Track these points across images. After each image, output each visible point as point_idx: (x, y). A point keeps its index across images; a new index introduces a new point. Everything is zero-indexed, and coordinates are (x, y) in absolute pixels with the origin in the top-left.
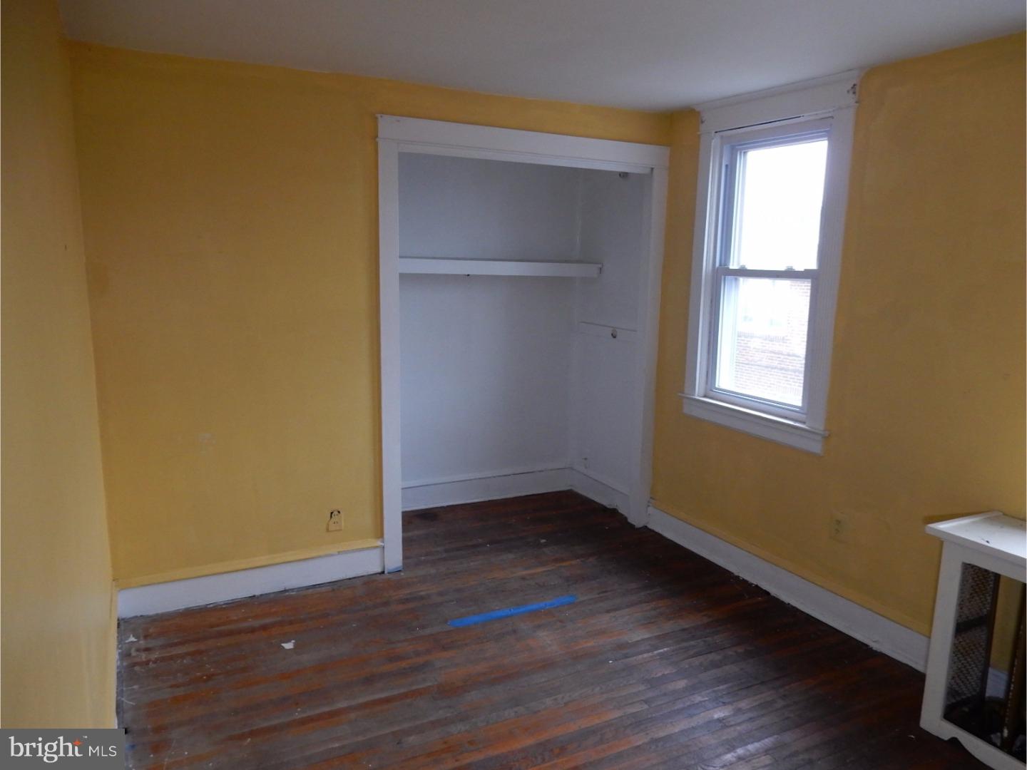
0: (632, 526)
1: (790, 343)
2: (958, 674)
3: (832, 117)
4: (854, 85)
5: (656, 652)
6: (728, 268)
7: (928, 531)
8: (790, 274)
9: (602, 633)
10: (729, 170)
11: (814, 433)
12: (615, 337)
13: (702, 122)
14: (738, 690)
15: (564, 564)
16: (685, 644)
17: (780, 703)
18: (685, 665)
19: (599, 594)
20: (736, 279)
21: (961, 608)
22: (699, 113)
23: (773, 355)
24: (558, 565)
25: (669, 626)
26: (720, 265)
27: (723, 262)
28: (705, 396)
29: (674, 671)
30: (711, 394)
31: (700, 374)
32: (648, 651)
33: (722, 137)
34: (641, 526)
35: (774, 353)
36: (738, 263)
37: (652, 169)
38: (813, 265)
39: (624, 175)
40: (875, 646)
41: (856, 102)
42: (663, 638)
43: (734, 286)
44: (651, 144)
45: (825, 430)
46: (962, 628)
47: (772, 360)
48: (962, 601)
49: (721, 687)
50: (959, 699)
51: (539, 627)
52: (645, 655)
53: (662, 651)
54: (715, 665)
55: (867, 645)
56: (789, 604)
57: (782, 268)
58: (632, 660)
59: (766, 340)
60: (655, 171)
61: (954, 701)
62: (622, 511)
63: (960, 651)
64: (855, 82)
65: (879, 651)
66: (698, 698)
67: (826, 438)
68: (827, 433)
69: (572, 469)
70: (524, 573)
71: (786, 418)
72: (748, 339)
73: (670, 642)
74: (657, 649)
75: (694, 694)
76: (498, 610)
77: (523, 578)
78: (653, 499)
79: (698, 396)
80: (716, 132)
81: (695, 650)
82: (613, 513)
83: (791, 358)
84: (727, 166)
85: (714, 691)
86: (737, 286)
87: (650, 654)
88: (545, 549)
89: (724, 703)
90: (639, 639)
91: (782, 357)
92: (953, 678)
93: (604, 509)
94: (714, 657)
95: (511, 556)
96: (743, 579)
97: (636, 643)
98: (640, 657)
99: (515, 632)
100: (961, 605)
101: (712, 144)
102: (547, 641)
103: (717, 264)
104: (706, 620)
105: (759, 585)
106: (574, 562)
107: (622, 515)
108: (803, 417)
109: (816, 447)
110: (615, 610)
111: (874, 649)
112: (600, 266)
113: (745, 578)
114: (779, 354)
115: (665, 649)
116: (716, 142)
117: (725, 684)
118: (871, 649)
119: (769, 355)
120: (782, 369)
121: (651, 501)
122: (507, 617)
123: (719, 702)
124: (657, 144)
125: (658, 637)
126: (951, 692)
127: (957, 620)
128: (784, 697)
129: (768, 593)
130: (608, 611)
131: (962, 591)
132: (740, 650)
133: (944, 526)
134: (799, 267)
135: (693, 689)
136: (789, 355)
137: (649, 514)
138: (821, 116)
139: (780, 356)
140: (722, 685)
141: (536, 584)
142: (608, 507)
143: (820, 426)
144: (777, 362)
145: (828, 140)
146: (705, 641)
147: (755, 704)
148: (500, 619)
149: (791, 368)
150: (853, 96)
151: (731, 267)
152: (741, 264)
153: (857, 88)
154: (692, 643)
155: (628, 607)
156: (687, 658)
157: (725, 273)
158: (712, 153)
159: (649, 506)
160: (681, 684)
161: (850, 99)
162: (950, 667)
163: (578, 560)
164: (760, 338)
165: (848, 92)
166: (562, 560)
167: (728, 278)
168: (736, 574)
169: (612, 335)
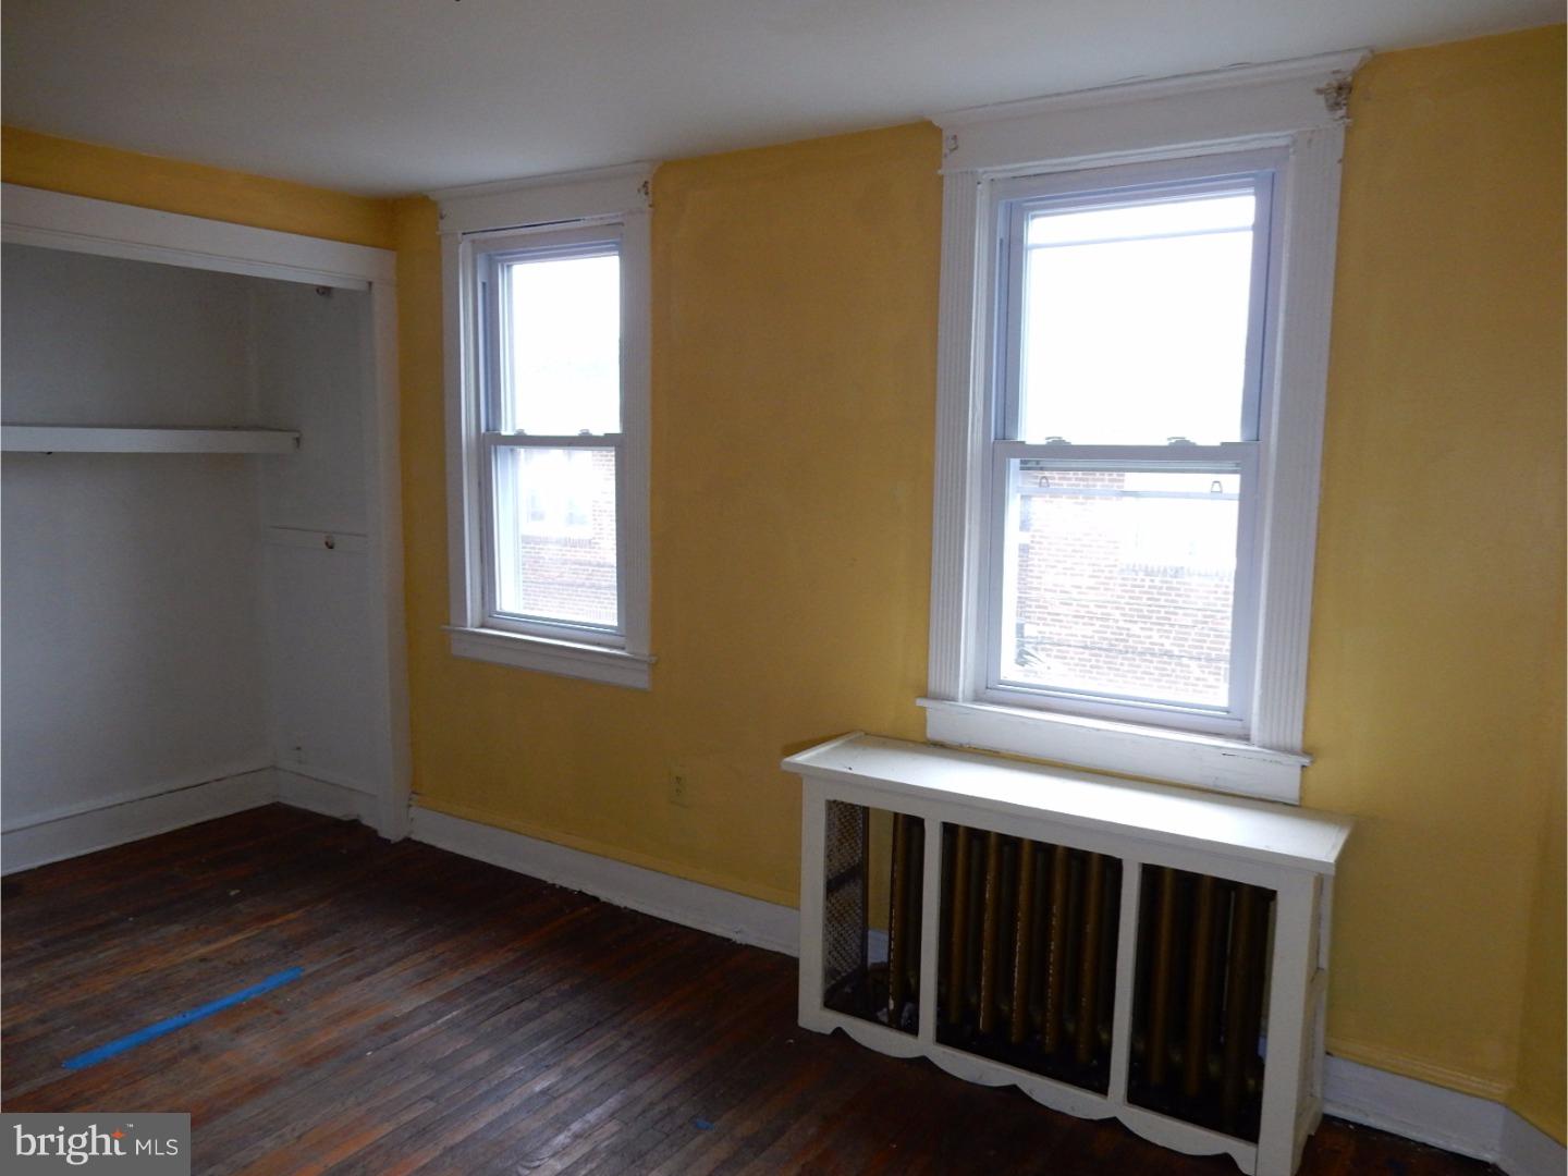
0: (387, 841)
1: (600, 548)
2: (834, 946)
3: (622, 224)
4: (646, 182)
5: (439, 1022)
6: (500, 434)
7: (784, 767)
8: (585, 441)
9: (352, 1013)
10: (487, 289)
11: (637, 661)
12: (331, 547)
13: (442, 218)
14: (567, 1043)
15: (278, 921)
16: (483, 999)
17: (626, 1044)
18: (486, 1027)
19: (340, 955)
20: (512, 450)
21: (830, 860)
22: (435, 204)
23: (577, 566)
24: (264, 925)
25: (456, 980)
26: (487, 430)
27: (491, 427)
28: (483, 626)
29: (471, 1041)
30: (491, 621)
31: (472, 594)
32: (428, 1023)
33: (473, 241)
34: (400, 838)
35: (581, 564)
36: (514, 426)
37: (370, 284)
38: (614, 427)
39: (325, 291)
40: (738, 938)
41: (650, 206)
42: (449, 999)
43: (510, 461)
44: (365, 245)
45: (651, 655)
46: (833, 886)
47: (577, 574)
48: (831, 851)
49: (543, 1045)
50: (838, 978)
51: (238, 1031)
52: (425, 1030)
53: (449, 1016)
54: (529, 1018)
55: (729, 940)
56: (625, 908)
57: (574, 432)
58: (404, 1042)
59: (566, 545)
60: (375, 286)
61: (833, 982)
62: (367, 821)
63: (833, 917)
64: (644, 179)
65: (744, 943)
66: (510, 1071)
67: (653, 666)
68: (654, 659)
69: (275, 768)
70: (203, 950)
71: (599, 645)
72: (541, 546)
73: (461, 1000)
74: (440, 1017)
75: (503, 1066)
76: (161, 1021)
77: (203, 960)
78: (417, 794)
79: (472, 626)
80: (464, 234)
81: (500, 1003)
82: (354, 827)
83: (602, 569)
84: (484, 284)
85: (532, 1054)
86: (515, 461)
87: (433, 1026)
88: (240, 906)
89: (547, 1066)
90: (410, 1009)
91: (590, 568)
92: (830, 953)
93: (337, 823)
94: (528, 1006)
95: (176, 928)
96: (561, 887)
97: (409, 1016)
98: (415, 1034)
99: (195, 1049)
100: (829, 856)
101: (460, 250)
102: (257, 1049)
103: (483, 430)
104: (511, 957)
105: (584, 891)
106: (292, 916)
107: (368, 828)
108: (621, 641)
109: (641, 680)
110: (369, 974)
111: (738, 942)
112: (297, 435)
113: (564, 885)
114: (585, 565)
115: (454, 1013)
116: (464, 249)
117: (547, 1039)
118: (734, 943)
119: (573, 567)
120: (593, 586)
121: (414, 796)
122: (178, 1028)
123: (541, 1067)
124: (373, 246)
125: (440, 999)
126: (830, 973)
127: (827, 876)
128: (629, 1035)
129: (596, 899)
130: (359, 979)
131: (828, 838)
132: (565, 986)
133: (802, 758)
134: (598, 431)
135: (501, 1059)
136: (599, 565)
137: (412, 819)
138: (606, 222)
139: (586, 567)
140: (544, 1041)
141: (229, 963)
142: (345, 819)
143: (644, 651)
144: (584, 577)
145: (621, 256)
146: (510, 987)
147: (590, 1056)
148: (167, 1034)
149: (604, 584)
150: (644, 197)
151: (504, 433)
152: (518, 428)
153: (650, 187)
154: (495, 994)
155: (390, 964)
156: (489, 1018)
157: (494, 442)
158: (461, 265)
159: (410, 806)
160: (483, 1057)
161: (642, 202)
162: (825, 940)
163: (300, 911)
164: (557, 542)
165: (639, 191)
166: (272, 916)
167: (501, 448)
168: (550, 882)
169: (327, 544)
